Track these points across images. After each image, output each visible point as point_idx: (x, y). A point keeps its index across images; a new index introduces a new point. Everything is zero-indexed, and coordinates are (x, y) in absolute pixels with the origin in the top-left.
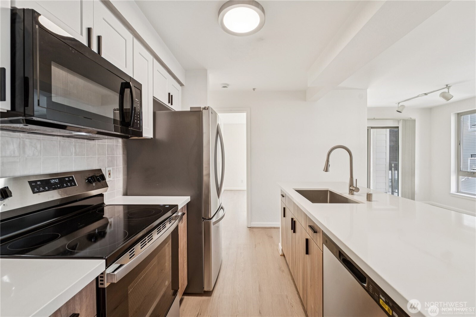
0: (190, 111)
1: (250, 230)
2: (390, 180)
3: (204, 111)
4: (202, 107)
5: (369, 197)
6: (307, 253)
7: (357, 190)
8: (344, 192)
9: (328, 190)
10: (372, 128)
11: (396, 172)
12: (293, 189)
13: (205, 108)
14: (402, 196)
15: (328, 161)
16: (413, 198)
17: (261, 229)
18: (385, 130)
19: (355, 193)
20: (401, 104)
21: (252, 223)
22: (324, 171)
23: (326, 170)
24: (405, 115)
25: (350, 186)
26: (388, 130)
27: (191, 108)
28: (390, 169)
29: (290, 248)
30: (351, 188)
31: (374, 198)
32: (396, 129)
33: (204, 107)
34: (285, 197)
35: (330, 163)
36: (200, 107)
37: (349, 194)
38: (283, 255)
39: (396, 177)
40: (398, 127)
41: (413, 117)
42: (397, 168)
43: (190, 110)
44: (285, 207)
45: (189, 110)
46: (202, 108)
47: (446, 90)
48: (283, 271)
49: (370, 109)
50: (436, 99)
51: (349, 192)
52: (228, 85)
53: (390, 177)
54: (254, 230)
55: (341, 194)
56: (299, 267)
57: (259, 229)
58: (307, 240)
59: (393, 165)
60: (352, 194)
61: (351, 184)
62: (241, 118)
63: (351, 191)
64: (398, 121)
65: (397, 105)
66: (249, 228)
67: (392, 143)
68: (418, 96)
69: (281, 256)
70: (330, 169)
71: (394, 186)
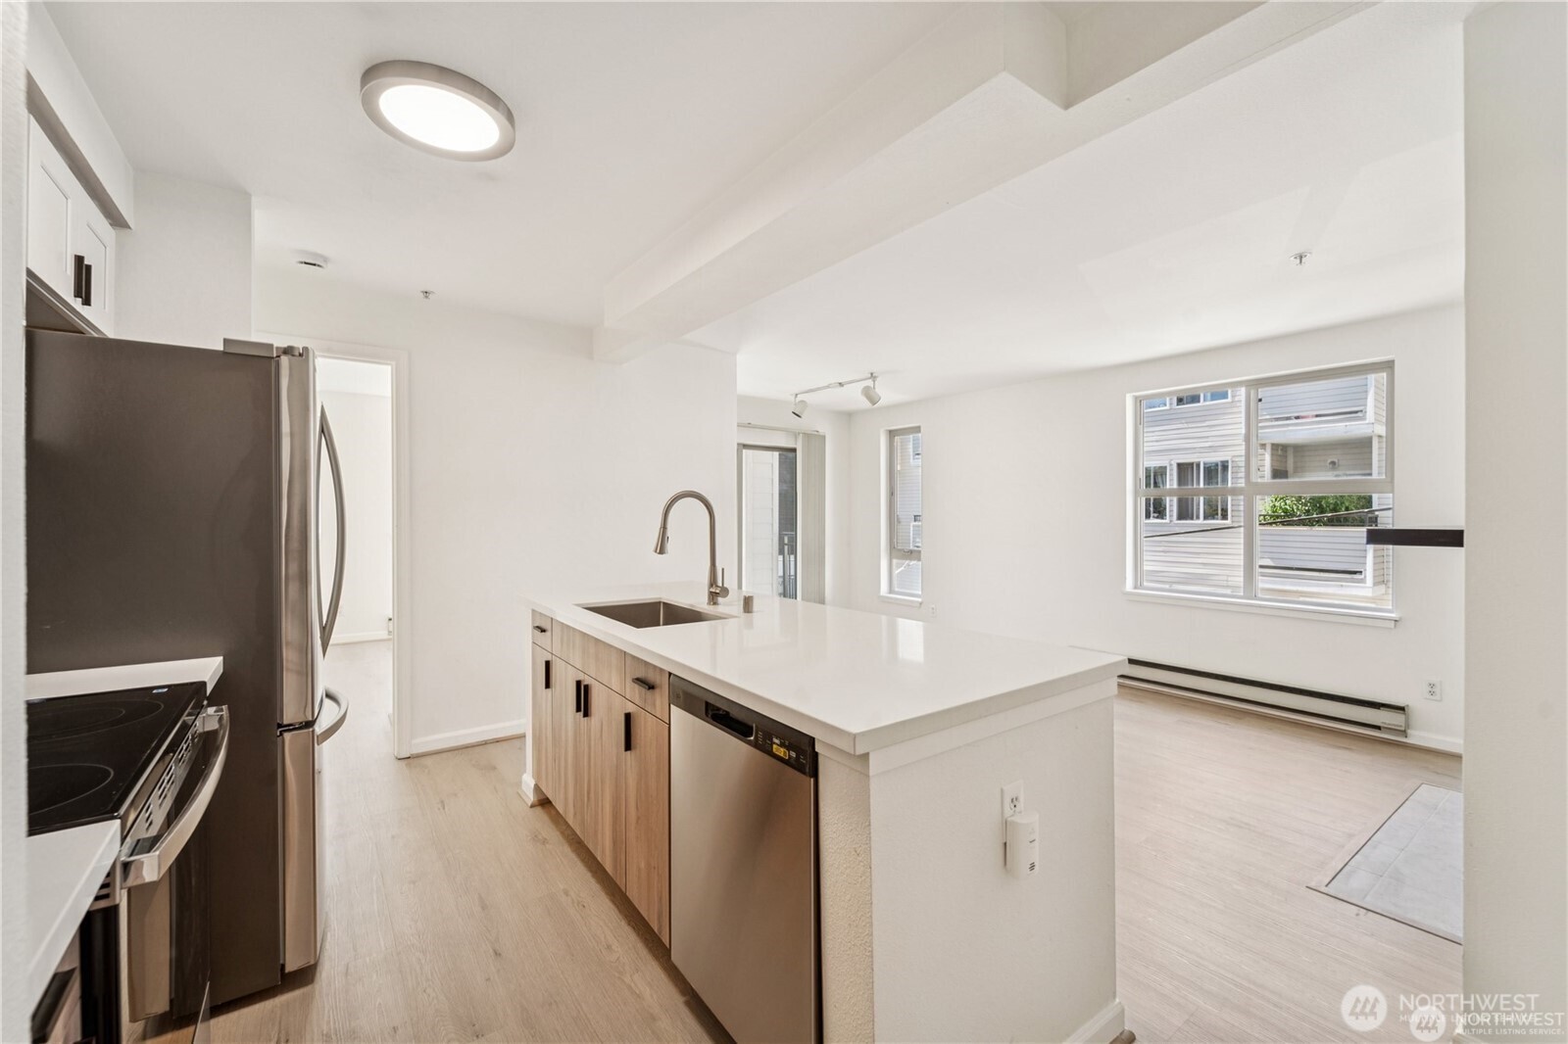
0: (224, 353)
1: (408, 765)
2: (782, 580)
3: (285, 360)
4: (275, 346)
5: (748, 604)
6: (628, 747)
7: (725, 592)
8: (698, 601)
9: (660, 602)
10: (746, 446)
11: (792, 557)
12: (578, 605)
13: (288, 351)
14: (803, 599)
15: (664, 527)
16: (822, 601)
17: (449, 754)
18: (769, 453)
19: (720, 600)
20: (800, 398)
21: (416, 741)
22: (656, 551)
23: (661, 549)
24: (809, 423)
25: (711, 585)
26: (776, 454)
27: (226, 341)
28: (781, 552)
29: (570, 767)
30: (713, 590)
31: (756, 605)
32: (791, 455)
33: (286, 346)
34: (548, 634)
35: (669, 533)
36: (272, 345)
37: (709, 603)
38: (544, 803)
39: (792, 573)
40: (794, 450)
41: (822, 431)
42: (793, 551)
43: (222, 349)
44: (549, 659)
45: (220, 347)
46: (277, 348)
47: (870, 383)
48: (544, 842)
49: (745, 401)
50: (853, 397)
51: (709, 598)
52: (326, 260)
53: (781, 573)
54: (428, 761)
55: (691, 605)
56: (600, 799)
57: (444, 755)
58: (628, 717)
59: (786, 541)
60: (715, 604)
61: (713, 582)
62: (377, 380)
63: (713, 597)
64: (796, 435)
65: (793, 398)
66: (404, 763)
67: (785, 487)
68: (828, 387)
69: (532, 806)
70: (669, 546)
71: (788, 590)
